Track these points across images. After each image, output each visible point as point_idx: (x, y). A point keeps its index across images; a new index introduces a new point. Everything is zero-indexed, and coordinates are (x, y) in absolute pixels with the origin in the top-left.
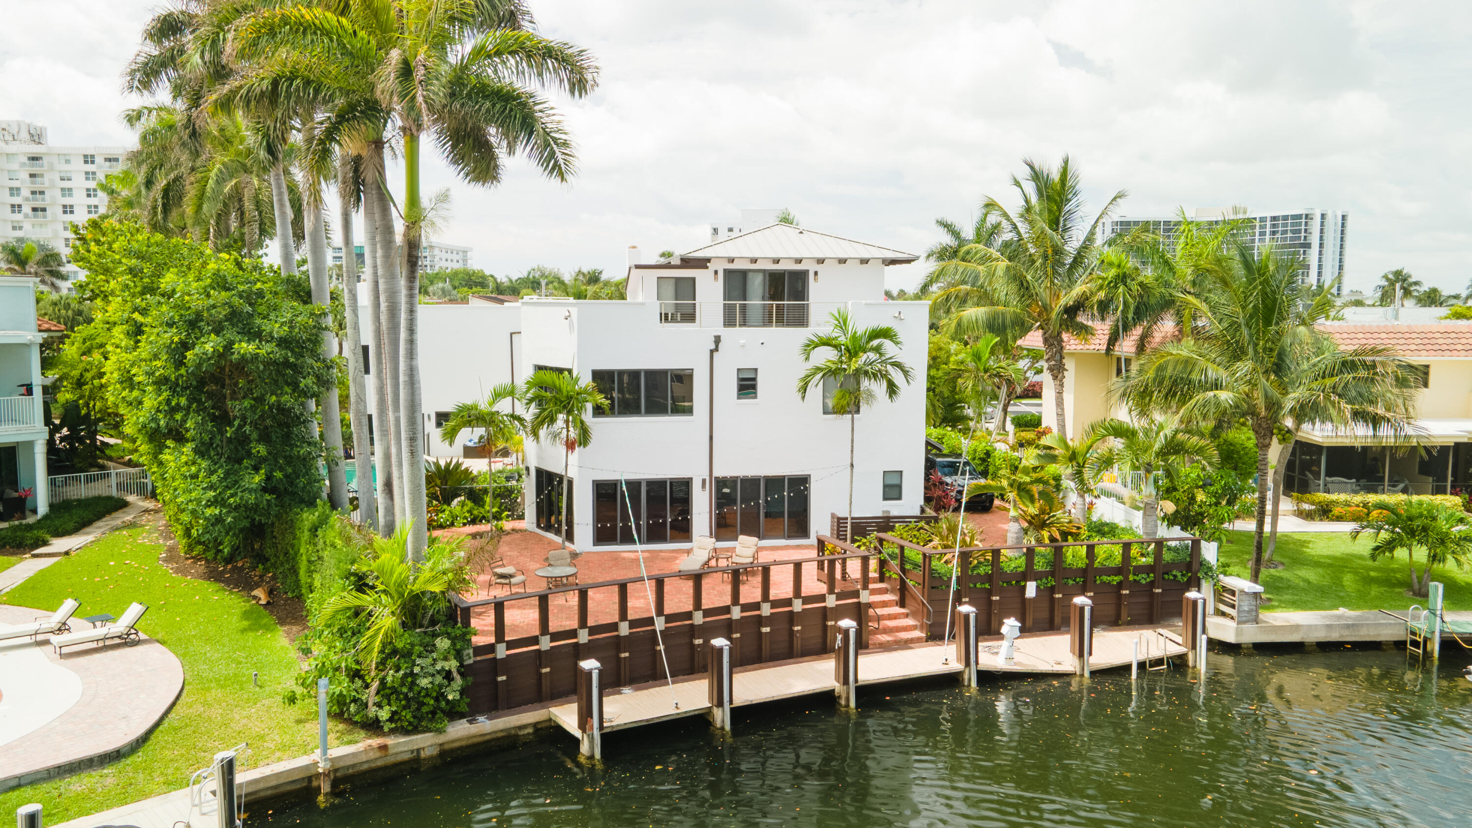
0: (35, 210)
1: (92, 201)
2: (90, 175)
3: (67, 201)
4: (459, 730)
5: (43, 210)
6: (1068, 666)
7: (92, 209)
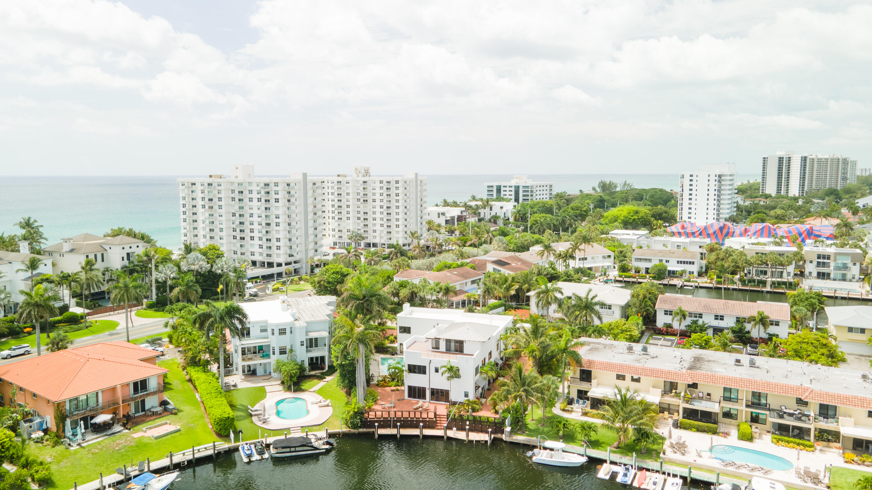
0: (364, 201)
1: (382, 198)
2: (381, 188)
3: (374, 197)
4: (361, 430)
5: (367, 201)
6: (465, 439)
7: (382, 201)
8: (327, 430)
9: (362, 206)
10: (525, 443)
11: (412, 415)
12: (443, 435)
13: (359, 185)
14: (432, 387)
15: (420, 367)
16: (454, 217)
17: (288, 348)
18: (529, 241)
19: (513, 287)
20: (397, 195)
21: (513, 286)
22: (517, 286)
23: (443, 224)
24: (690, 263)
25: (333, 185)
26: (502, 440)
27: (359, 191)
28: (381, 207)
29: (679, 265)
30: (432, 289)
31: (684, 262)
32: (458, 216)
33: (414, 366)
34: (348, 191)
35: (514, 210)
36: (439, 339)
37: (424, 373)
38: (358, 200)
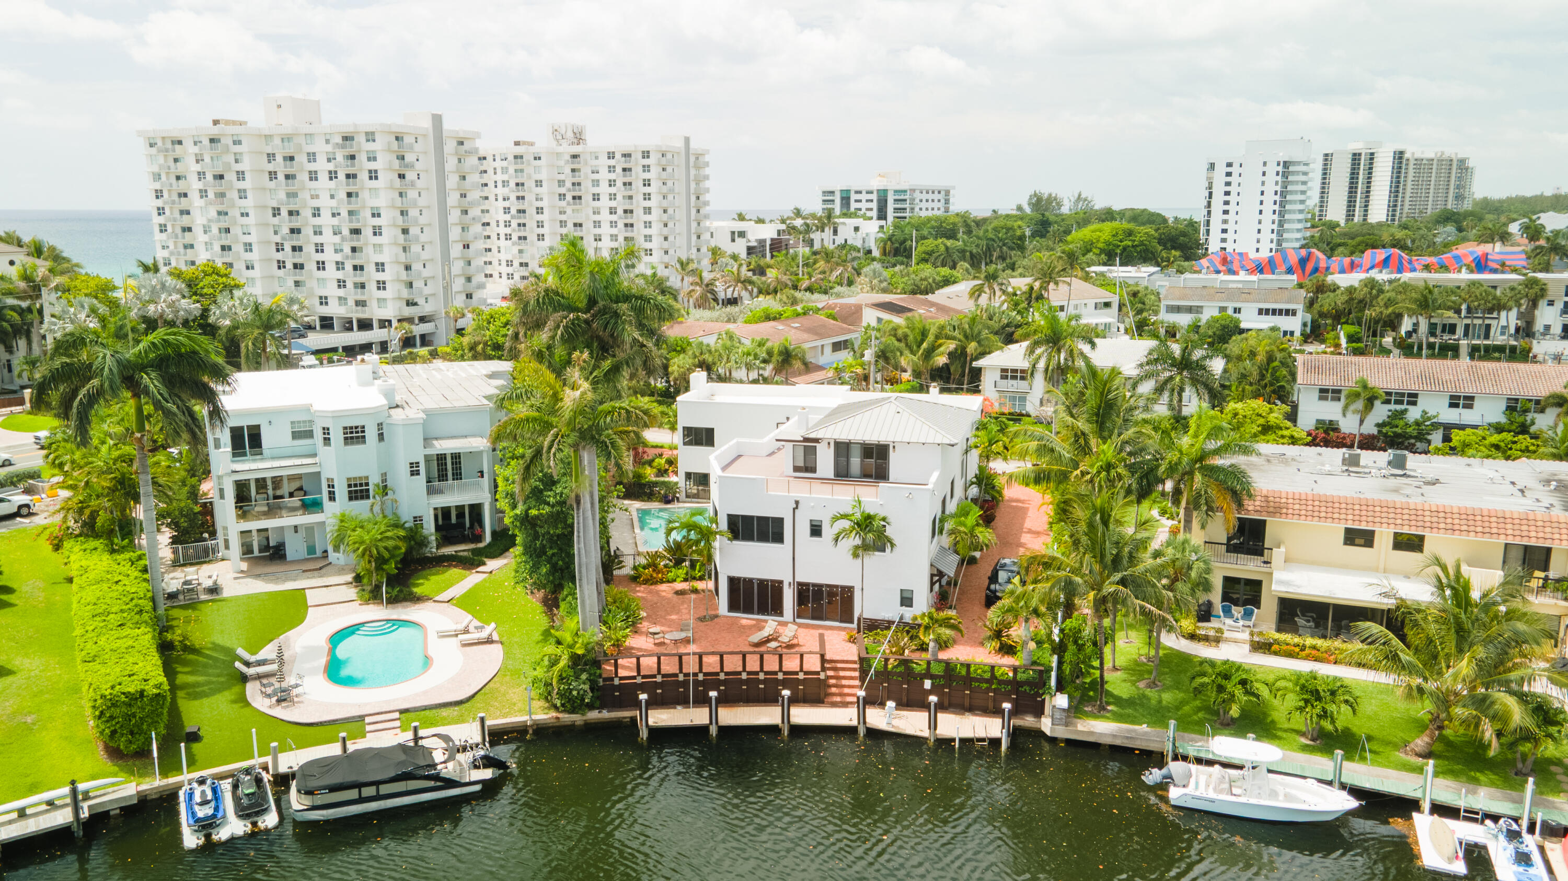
0: (574, 198)
1: (613, 190)
2: (611, 169)
3: (596, 190)
4: (593, 715)
5: (580, 198)
6: (926, 733)
7: (613, 197)
8: (482, 720)
9: (569, 210)
10: (1118, 742)
11: (753, 664)
12: (854, 723)
13: (562, 163)
14: (802, 578)
15: (763, 520)
16: (765, 241)
17: (374, 480)
18: (931, 280)
19: (942, 349)
20: (647, 183)
21: (940, 345)
22: (951, 346)
23: (743, 255)
24: (1287, 312)
25: (505, 164)
26: (1040, 734)
27: (562, 177)
28: (613, 211)
29: (1263, 317)
30: (749, 354)
31: (1274, 312)
32: (772, 240)
33: (747, 520)
34: (538, 177)
35: (881, 235)
36: (817, 440)
37: (778, 538)
38: (562, 196)
